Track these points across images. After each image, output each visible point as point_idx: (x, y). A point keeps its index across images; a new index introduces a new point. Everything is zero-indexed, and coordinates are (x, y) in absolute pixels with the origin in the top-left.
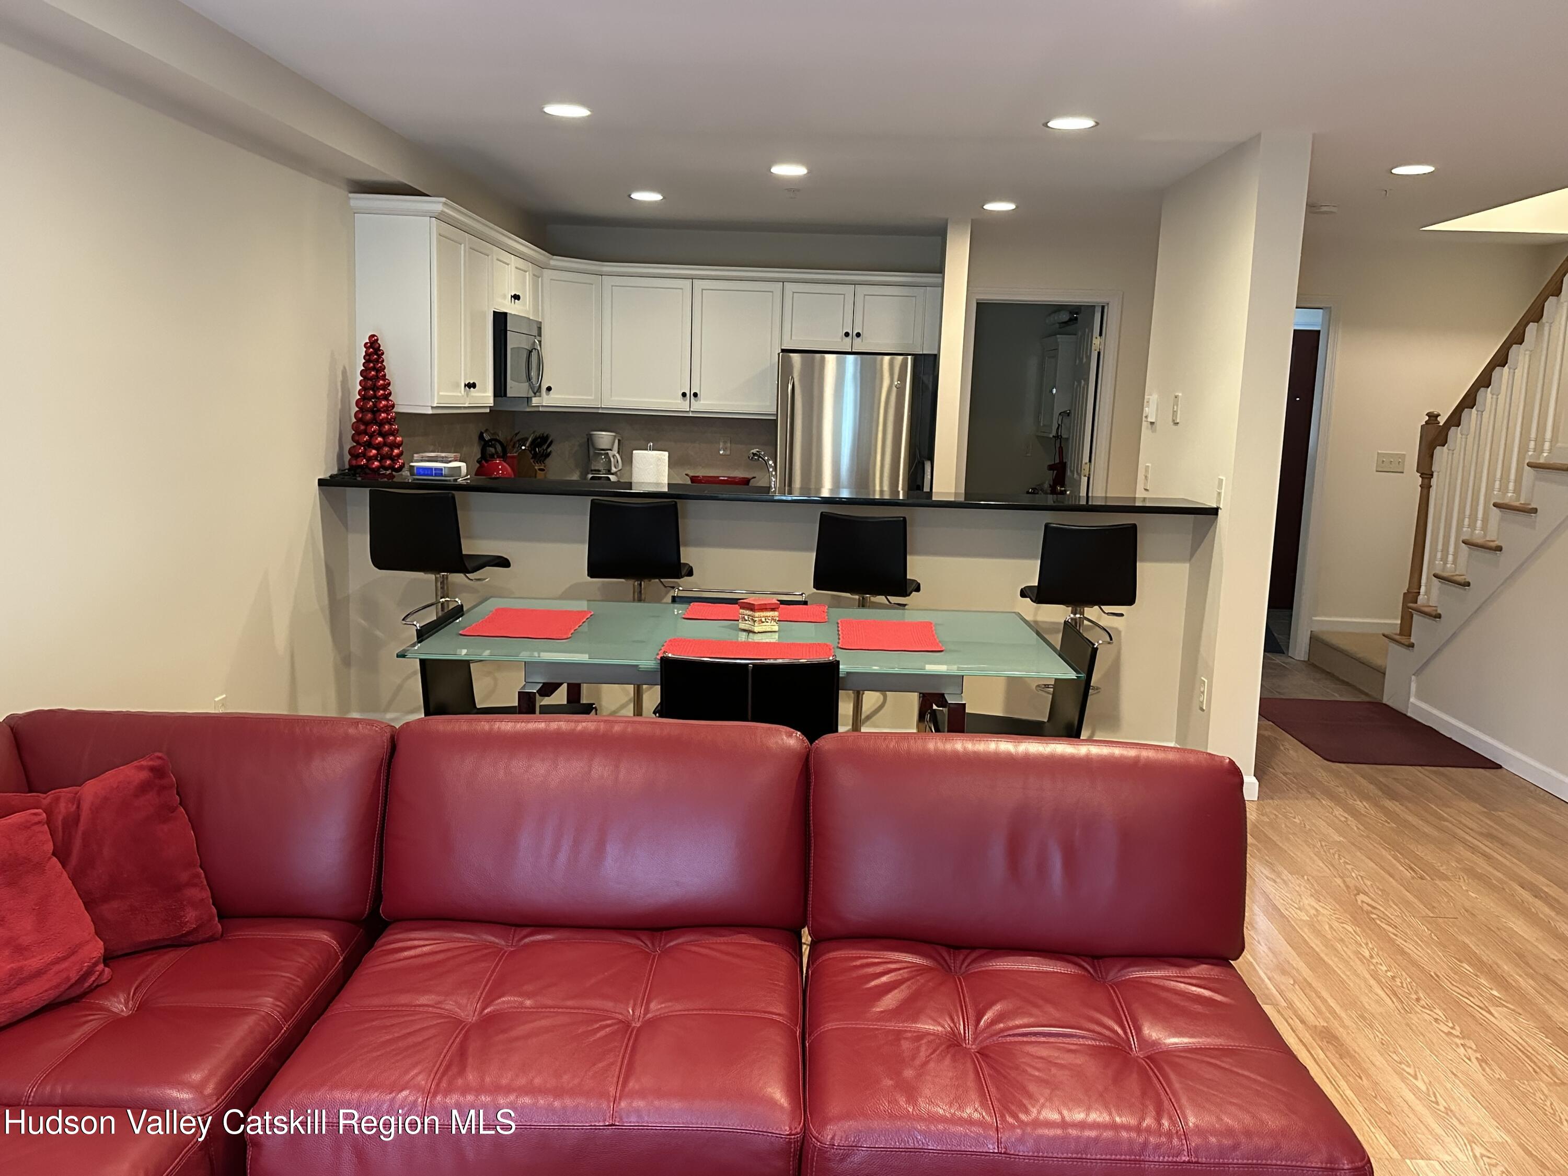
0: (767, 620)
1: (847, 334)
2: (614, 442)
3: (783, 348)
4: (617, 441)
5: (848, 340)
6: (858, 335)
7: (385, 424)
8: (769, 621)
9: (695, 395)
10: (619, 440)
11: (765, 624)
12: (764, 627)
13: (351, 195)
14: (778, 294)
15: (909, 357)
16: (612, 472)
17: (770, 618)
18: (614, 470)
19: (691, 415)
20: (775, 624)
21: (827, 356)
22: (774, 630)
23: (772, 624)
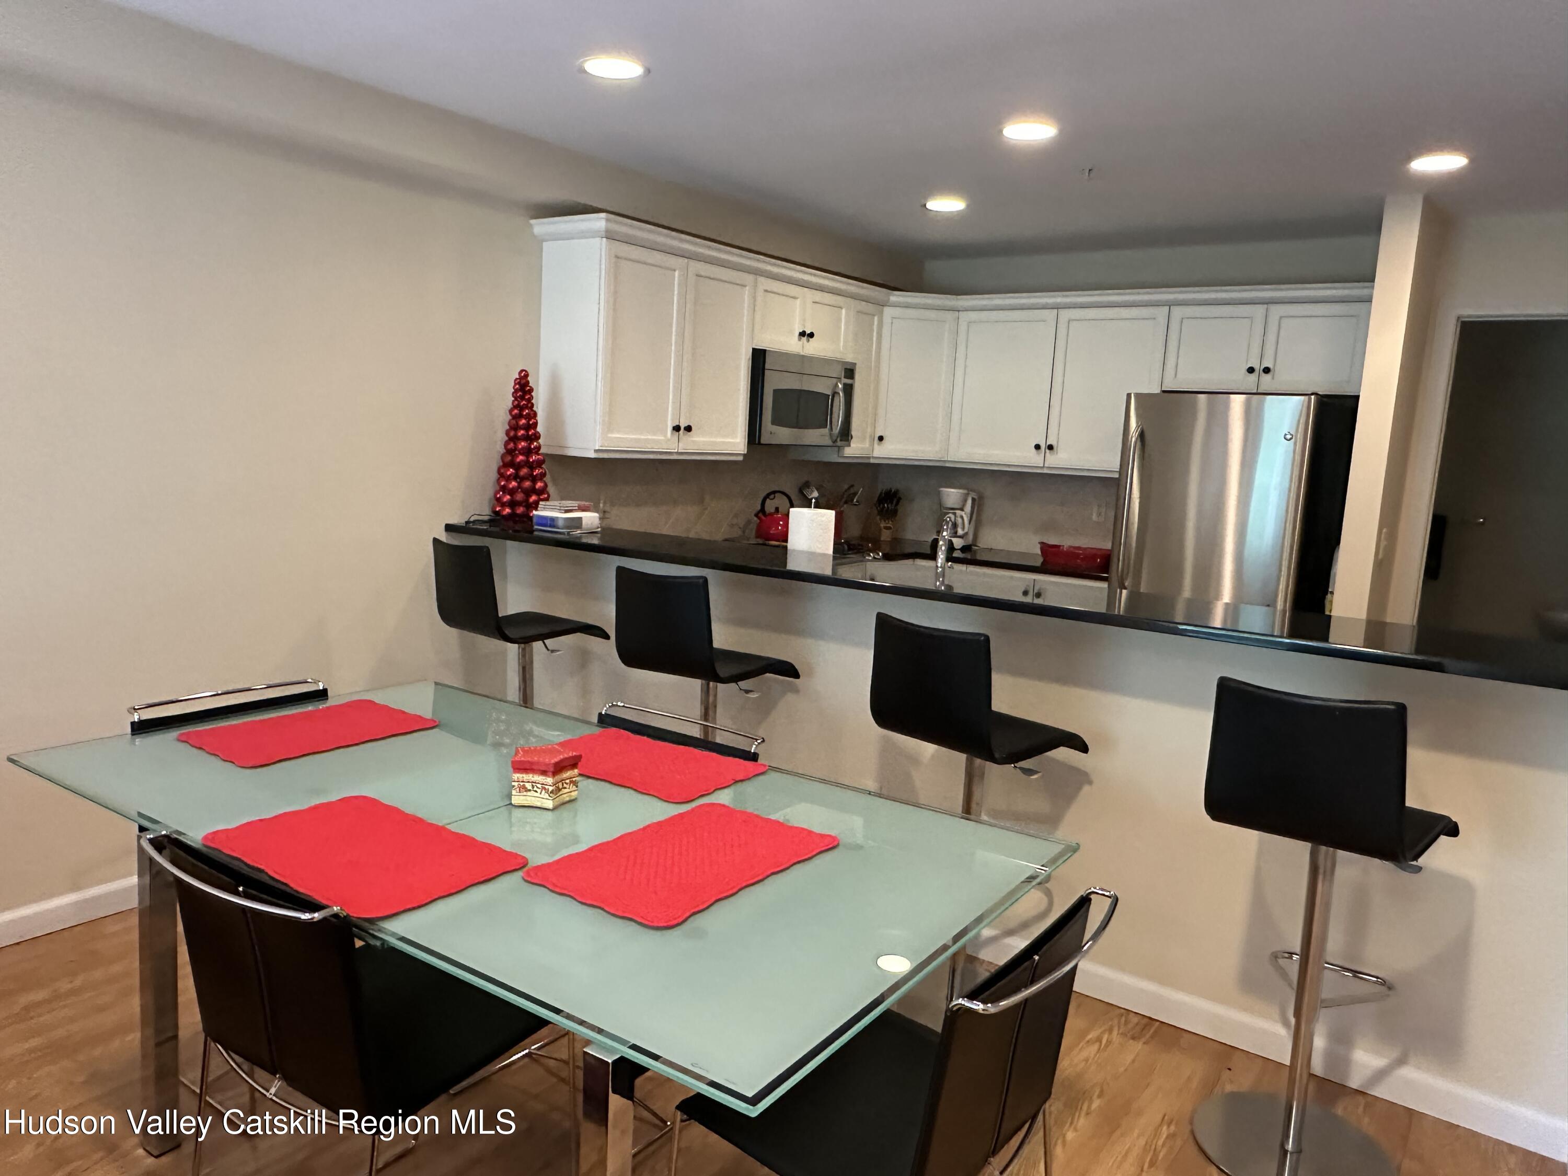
0: (535, 789)
1: (1251, 370)
2: (965, 501)
3: (1163, 389)
4: (969, 502)
5: (1253, 377)
6: (1267, 370)
7: (523, 467)
8: (539, 791)
9: (1050, 447)
10: (973, 500)
11: (532, 793)
12: (529, 798)
13: (533, 222)
14: (1163, 321)
15: (1313, 397)
16: (958, 534)
17: (539, 786)
18: (960, 532)
19: (1046, 471)
20: (547, 796)
21: (1232, 396)
22: (545, 806)
23: (541, 796)
